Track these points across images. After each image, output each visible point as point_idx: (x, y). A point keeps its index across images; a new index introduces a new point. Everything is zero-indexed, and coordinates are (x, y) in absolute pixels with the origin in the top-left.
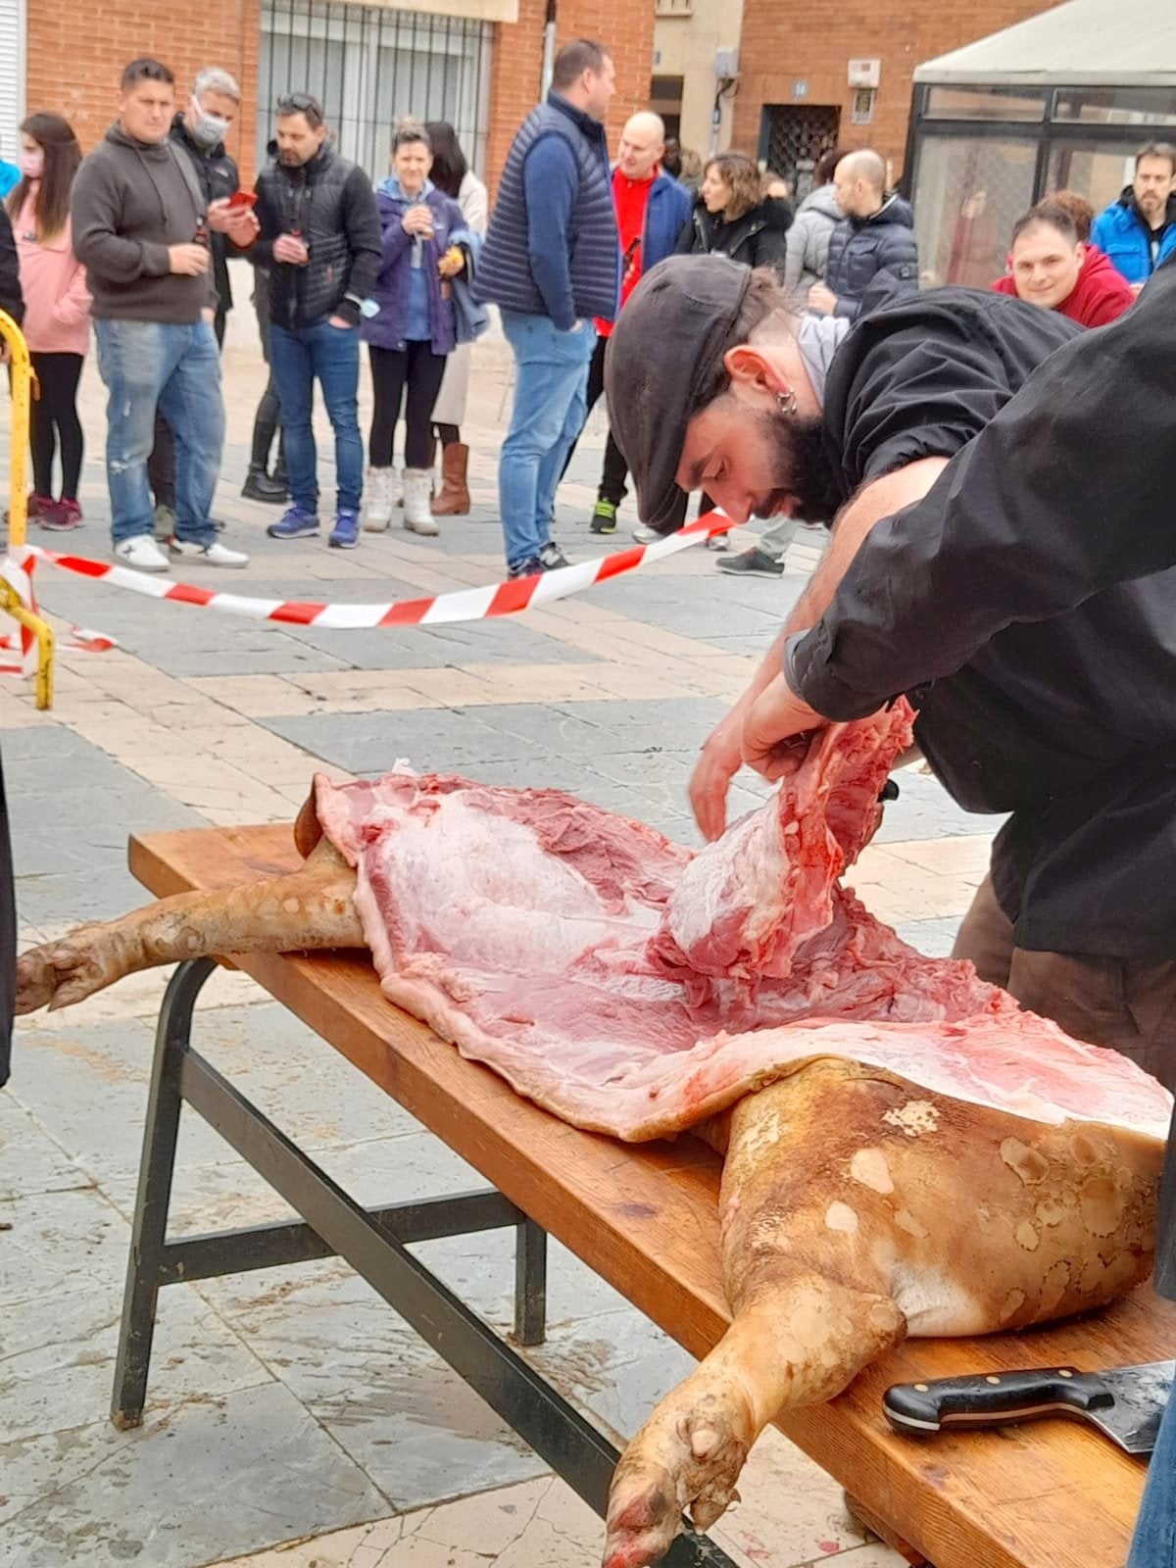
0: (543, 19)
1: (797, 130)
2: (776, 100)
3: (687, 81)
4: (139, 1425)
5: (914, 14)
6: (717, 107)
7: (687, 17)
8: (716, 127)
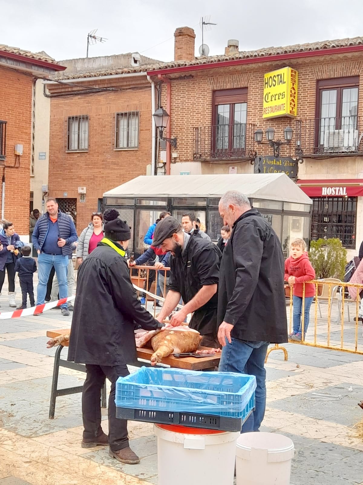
0: (2, 181)
1: (65, 204)
2: (59, 197)
3: (34, 193)
4: (54, 418)
5: (93, 176)
6: (43, 199)
7: (33, 177)
8: (43, 204)
